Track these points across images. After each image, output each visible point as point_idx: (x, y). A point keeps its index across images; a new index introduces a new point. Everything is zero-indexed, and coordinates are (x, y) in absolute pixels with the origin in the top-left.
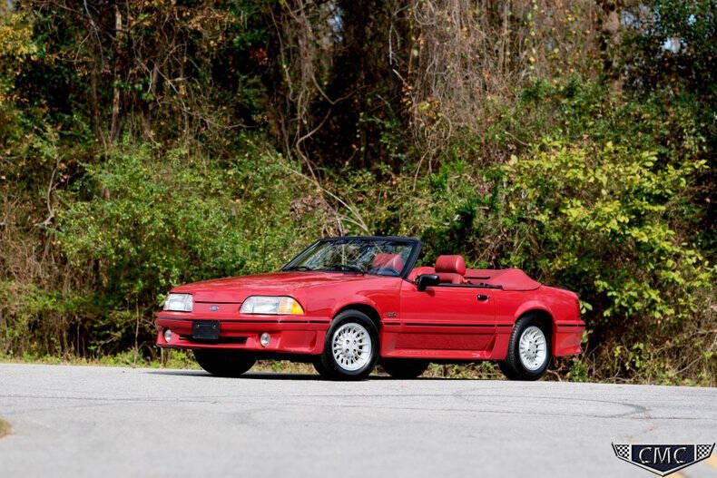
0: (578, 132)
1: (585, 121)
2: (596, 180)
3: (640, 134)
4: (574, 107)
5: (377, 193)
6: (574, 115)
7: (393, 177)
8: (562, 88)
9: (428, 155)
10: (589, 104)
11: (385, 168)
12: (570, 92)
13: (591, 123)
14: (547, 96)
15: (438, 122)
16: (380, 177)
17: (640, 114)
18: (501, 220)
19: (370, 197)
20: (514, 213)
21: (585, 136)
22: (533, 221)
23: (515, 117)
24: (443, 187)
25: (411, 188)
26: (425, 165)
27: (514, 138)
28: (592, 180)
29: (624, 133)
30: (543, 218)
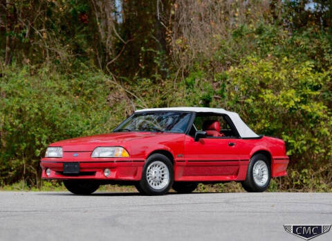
0: (266, 53)
1: (268, 47)
2: (279, 78)
3: (300, 53)
4: (262, 39)
5: (153, 90)
6: (263, 44)
7: (162, 81)
8: (255, 29)
9: (181, 69)
10: (270, 37)
11: (158, 76)
12: (260, 32)
13: (272, 48)
14: (247, 34)
15: (186, 50)
16: (155, 82)
17: (300, 42)
18: (226, 103)
19: (149, 93)
20: (233, 99)
21: (269, 55)
22: (244, 103)
23: (230, 46)
24: (193, 86)
25: (173, 87)
26: (180, 75)
27: (230, 57)
28: (277, 78)
29: (291, 53)
30: (250, 101)
